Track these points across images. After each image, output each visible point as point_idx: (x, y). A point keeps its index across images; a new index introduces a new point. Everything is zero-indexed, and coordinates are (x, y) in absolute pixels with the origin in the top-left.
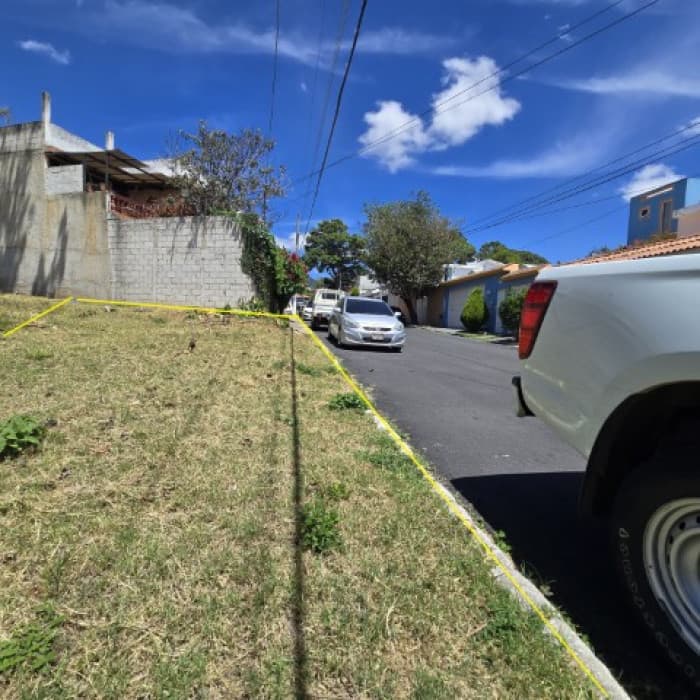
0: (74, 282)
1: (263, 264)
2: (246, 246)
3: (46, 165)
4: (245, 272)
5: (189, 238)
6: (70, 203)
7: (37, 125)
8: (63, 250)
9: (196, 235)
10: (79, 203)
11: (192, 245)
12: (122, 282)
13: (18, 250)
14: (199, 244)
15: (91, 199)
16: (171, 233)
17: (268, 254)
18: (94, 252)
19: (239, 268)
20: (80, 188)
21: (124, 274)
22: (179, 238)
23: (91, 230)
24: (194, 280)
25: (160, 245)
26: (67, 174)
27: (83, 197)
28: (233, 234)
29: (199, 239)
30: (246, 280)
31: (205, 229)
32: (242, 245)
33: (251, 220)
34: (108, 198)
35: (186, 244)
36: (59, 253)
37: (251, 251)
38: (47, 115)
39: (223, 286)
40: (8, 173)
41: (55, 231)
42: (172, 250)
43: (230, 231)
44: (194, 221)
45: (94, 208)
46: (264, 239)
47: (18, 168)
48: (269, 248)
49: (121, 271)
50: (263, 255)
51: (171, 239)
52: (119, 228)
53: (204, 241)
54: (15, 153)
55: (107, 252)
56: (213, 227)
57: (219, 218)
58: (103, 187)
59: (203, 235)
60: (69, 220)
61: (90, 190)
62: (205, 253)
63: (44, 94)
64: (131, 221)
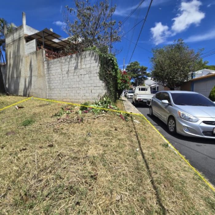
0: (35, 89)
1: (111, 74)
2: (101, 65)
3: (25, 42)
4: (101, 79)
5: (75, 65)
6: (32, 56)
7: (21, 26)
8: (31, 77)
9: (77, 63)
10: (35, 56)
11: (76, 68)
12: (50, 89)
13: (19, 78)
14: (79, 67)
15: (38, 53)
16: (67, 63)
17: (113, 68)
18: (41, 76)
19: (98, 78)
20: (35, 50)
21: (51, 85)
22: (70, 65)
23: (39, 67)
24: (77, 86)
25: (63, 70)
26: (31, 44)
27: (36, 53)
28: (94, 60)
29: (79, 64)
30: (102, 84)
31: (82, 59)
32: (99, 65)
33: (103, 50)
34: (44, 52)
35: (73, 68)
36: (30, 78)
37: (104, 68)
38: (24, 22)
39: (90, 88)
40: (15, 48)
41: (28, 69)
42: (68, 72)
43: (93, 58)
44: (77, 56)
45: (40, 57)
46: (111, 59)
47: (17, 46)
48: (114, 65)
49: (50, 83)
50: (110, 69)
51: (67, 66)
52: (48, 64)
53: (81, 65)
54: (16, 40)
55: (44, 76)
56: (85, 57)
57: (88, 52)
58: (42, 47)
59: (81, 62)
60: (32, 64)
61: (38, 49)
62: (82, 72)
63: (23, 13)
64: (52, 61)
